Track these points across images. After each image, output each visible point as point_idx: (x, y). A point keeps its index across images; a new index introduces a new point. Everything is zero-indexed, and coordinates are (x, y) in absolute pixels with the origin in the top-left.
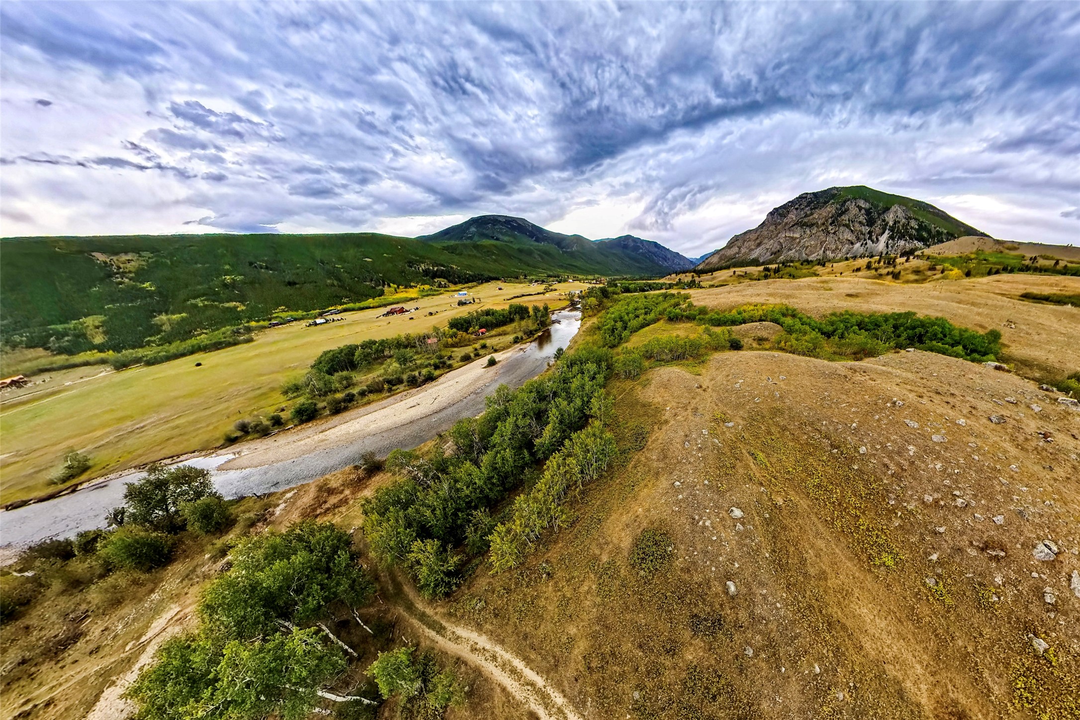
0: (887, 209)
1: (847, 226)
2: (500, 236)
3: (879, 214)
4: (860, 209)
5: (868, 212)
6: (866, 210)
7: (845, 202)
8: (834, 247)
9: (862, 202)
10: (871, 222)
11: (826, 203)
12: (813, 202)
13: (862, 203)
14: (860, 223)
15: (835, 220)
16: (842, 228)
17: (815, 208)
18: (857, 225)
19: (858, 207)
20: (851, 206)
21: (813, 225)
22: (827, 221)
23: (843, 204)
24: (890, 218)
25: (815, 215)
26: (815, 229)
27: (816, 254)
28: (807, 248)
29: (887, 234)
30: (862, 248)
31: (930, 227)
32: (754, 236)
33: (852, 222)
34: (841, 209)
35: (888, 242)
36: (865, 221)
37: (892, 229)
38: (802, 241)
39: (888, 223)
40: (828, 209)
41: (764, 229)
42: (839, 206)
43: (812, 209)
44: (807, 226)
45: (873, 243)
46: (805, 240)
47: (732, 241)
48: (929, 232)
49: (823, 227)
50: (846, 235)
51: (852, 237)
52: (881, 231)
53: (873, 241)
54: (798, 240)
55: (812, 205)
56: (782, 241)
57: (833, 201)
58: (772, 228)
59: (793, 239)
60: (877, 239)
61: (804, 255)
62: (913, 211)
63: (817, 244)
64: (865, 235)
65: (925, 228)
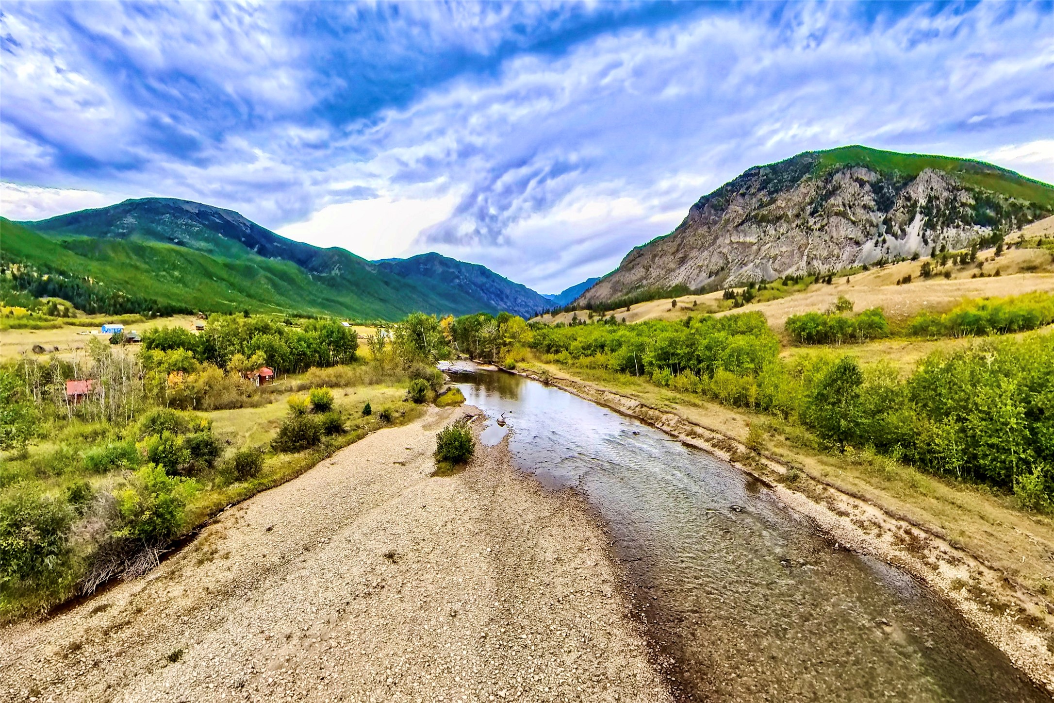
0: (910, 179)
1: (843, 215)
3: (898, 190)
4: (862, 183)
5: (876, 188)
6: (872, 185)
7: (831, 175)
8: (825, 254)
9: (864, 170)
10: (884, 204)
11: (794, 180)
12: (771, 180)
13: (862, 174)
14: (865, 207)
15: (819, 205)
16: (833, 220)
17: (777, 191)
18: (860, 211)
19: (857, 180)
20: (843, 179)
21: (779, 218)
22: (803, 210)
23: (828, 179)
24: (919, 193)
25: (779, 203)
26: (785, 225)
27: (794, 268)
28: (775, 258)
29: (919, 221)
30: (879, 248)
31: (996, 200)
32: (670, 247)
33: (850, 207)
34: (825, 188)
35: (924, 235)
36: (873, 203)
37: (927, 211)
38: (763, 248)
39: (916, 202)
40: (803, 190)
41: (687, 234)
42: (821, 184)
43: (772, 193)
44: (768, 222)
45: (896, 238)
46: (768, 245)
47: (631, 257)
48: (997, 208)
49: (799, 222)
50: (844, 230)
51: (855, 233)
52: (907, 217)
53: (895, 236)
54: (755, 247)
55: (771, 185)
56: (725, 251)
57: (807, 175)
58: (702, 230)
59: (746, 246)
60: (904, 232)
61: (771, 272)
62: (958, 176)
63: (792, 251)
64: (877, 226)
65: (988, 203)
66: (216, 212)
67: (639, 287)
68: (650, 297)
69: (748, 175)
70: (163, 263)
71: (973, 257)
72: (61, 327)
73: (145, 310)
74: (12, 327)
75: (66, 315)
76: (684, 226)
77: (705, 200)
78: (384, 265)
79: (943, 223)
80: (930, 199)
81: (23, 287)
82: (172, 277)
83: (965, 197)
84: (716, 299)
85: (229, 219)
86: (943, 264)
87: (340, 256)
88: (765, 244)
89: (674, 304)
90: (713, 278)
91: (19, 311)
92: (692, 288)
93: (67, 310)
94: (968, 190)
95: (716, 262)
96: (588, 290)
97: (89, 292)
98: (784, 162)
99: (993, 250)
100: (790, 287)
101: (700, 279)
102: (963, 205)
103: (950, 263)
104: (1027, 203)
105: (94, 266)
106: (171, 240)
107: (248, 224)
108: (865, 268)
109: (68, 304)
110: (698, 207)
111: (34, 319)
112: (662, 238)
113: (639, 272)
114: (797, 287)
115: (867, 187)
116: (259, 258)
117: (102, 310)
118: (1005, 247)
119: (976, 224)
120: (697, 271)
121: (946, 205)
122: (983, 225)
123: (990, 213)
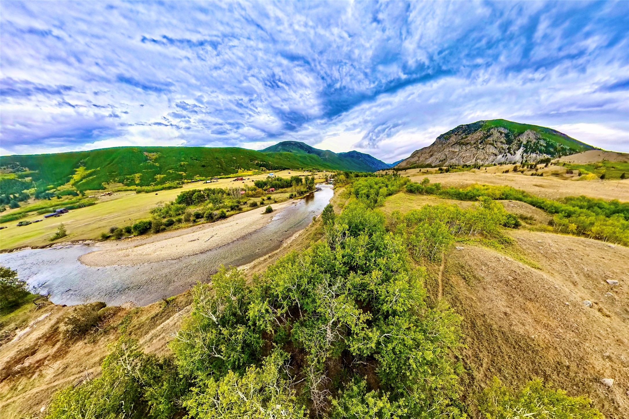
0: (521, 133)
1: (492, 144)
3: (516, 137)
4: (501, 133)
5: (507, 135)
6: (505, 134)
7: (489, 129)
8: (483, 158)
9: (503, 129)
10: (509, 142)
11: (475, 130)
12: (466, 130)
13: (502, 130)
14: (501, 142)
15: (483, 141)
16: (488, 146)
17: (469, 134)
18: (499, 144)
19: (499, 132)
20: (495, 132)
21: (468, 144)
22: (477, 141)
23: (488, 131)
24: (524, 139)
25: (469, 138)
26: (469, 146)
27: (469, 162)
28: (464, 158)
29: (522, 150)
30: (503, 158)
31: (555, 145)
32: (428, 151)
33: (495, 142)
34: (487, 134)
35: (523, 155)
36: (505, 141)
37: (526, 146)
38: (460, 154)
39: (522, 142)
40: (478, 134)
41: (434, 147)
43: (467, 134)
44: (464, 145)
46: (462, 153)
47: (415, 153)
48: (555, 148)
49: (475, 145)
50: (492, 150)
51: (496, 151)
52: (517, 147)
53: (511, 154)
54: (457, 153)
55: (467, 132)
56: (447, 153)
57: (481, 129)
58: (440, 146)
59: (454, 152)
60: (515, 153)
61: (462, 162)
62: (541, 134)
63: (470, 156)
64: (505, 150)
65: (552, 146)
69: (459, 128)
71: (535, 166)
76: (434, 144)
77: (442, 136)
78: (341, 155)
79: (531, 151)
80: (528, 142)
83: (542, 142)
86: (523, 167)
89: (420, 170)
90: (439, 163)
91: (256, 171)
93: (265, 170)
94: (544, 140)
95: (443, 157)
96: (399, 163)
97: (269, 165)
98: (473, 124)
99: (545, 164)
100: (465, 169)
101: (436, 162)
102: (541, 145)
103: (525, 168)
104: (568, 148)
106: (289, 151)
107: (306, 145)
108: (495, 165)
109: (265, 168)
110: (439, 138)
111: (259, 173)
112: (426, 148)
113: (416, 158)
114: (467, 169)
115: (503, 135)
116: (308, 154)
118: (549, 164)
119: (545, 153)
120: (435, 160)
121: (534, 145)
122: (547, 154)
123: (552, 150)
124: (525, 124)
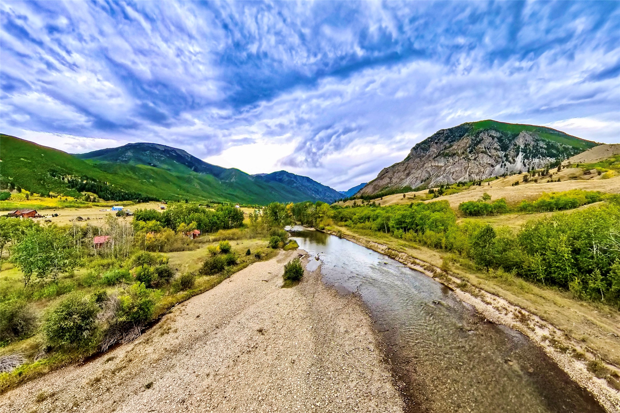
0: (515, 136)
1: (485, 153)
2: (158, 163)
3: (510, 141)
4: (493, 138)
5: (500, 140)
6: (498, 138)
7: (478, 133)
8: (477, 171)
9: (494, 132)
10: (504, 148)
11: (461, 136)
12: (450, 136)
13: (493, 133)
14: (495, 149)
15: (473, 148)
16: (480, 155)
17: (452, 141)
18: (493, 151)
19: (491, 136)
20: (484, 136)
21: (454, 154)
22: (466, 150)
23: (477, 136)
24: (520, 142)
25: (454, 147)
26: (457, 157)
27: (463, 178)
28: (453, 173)
29: (521, 156)
30: (503, 168)
31: (556, 146)
32: (402, 168)
33: (488, 149)
34: (476, 139)
35: (524, 162)
36: (499, 147)
38: (447, 169)
39: (519, 146)
40: (465, 141)
41: (410, 162)
42: (473, 138)
43: (451, 142)
44: (449, 156)
45: (511, 163)
46: (449, 167)
47: (383, 173)
48: (557, 149)
49: (464, 156)
50: (485, 160)
51: (492, 161)
52: (516, 153)
54: (443, 168)
55: (450, 138)
56: (429, 170)
57: (467, 134)
58: (418, 160)
59: (439, 167)
60: (514, 160)
61: (452, 180)
62: (538, 134)
63: (461, 170)
64: (501, 158)
65: (553, 147)
66: (174, 150)
67: (387, 188)
68: (392, 193)
69: (439, 134)
70: (146, 175)
71: (547, 172)
72: (91, 207)
73: (134, 199)
74: (67, 207)
75: (94, 201)
76: (408, 158)
77: (418, 145)
78: (258, 177)
79: (532, 156)
80: (526, 145)
81: (73, 187)
82: (149, 182)
83: (542, 144)
84: (425, 194)
85: (180, 153)
86: (534, 176)
87: (236, 172)
88: (448, 166)
89: (404, 196)
90: (423, 183)
91: (70, 199)
92: (413, 188)
93: (95, 198)
94: (543, 141)
95: (425, 175)
96: (361, 189)
97: (107, 189)
98: (455, 128)
99: (557, 169)
100: (461, 187)
101: (417, 184)
102: (541, 148)
103: (537, 175)
104: (571, 147)
105: (110, 177)
106: (150, 164)
107: (190, 156)
108: (497, 178)
109: (95, 195)
110: (415, 149)
111: (77, 203)
112: (398, 164)
113: (386, 180)
114: (464, 187)
116: (195, 173)
117: (113, 199)
118: (562, 167)
119: (548, 156)
120: (415, 180)
121: (533, 148)
122: (551, 157)
123: (554, 151)
124: (517, 124)
